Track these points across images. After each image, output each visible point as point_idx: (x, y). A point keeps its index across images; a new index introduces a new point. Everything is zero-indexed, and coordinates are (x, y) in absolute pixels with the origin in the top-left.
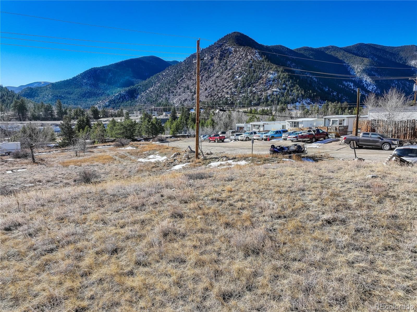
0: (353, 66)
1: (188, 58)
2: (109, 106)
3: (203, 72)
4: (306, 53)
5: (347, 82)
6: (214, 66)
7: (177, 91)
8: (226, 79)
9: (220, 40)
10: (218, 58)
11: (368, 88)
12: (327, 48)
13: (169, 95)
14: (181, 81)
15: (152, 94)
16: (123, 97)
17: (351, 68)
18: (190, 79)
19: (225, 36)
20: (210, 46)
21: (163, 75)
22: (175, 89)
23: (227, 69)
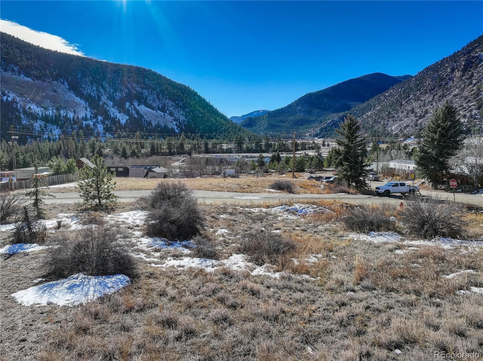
1: (421, 72)
3: (436, 90)
6: (453, 81)
7: (398, 116)
8: (466, 98)
9: (471, 43)
10: (461, 69)
13: (388, 121)
14: (406, 102)
15: (369, 119)
18: (418, 100)
19: (479, 38)
20: (455, 53)
21: (385, 96)
22: (397, 113)
23: (471, 83)
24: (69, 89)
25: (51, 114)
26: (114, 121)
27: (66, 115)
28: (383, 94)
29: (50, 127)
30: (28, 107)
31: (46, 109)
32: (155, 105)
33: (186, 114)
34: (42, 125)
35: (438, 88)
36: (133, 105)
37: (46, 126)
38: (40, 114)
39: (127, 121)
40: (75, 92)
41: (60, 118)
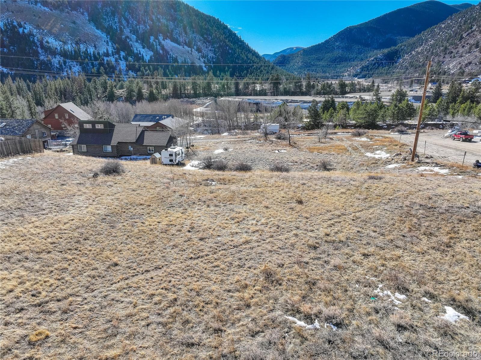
2: (360, 73)
15: (419, 56)
16: (379, 62)
24: (89, 20)
25: (70, 49)
26: (138, 58)
27: (86, 50)
29: (69, 62)
30: (45, 40)
31: (65, 43)
32: (181, 40)
33: (215, 51)
34: (62, 61)
36: (158, 39)
37: (65, 63)
38: (59, 48)
39: (151, 57)
40: (95, 24)
41: (79, 53)
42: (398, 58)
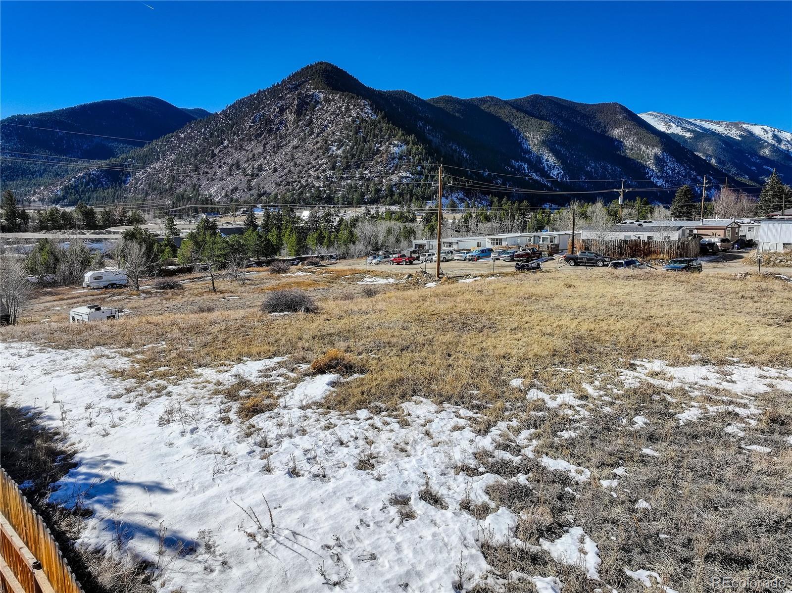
0: (526, 134)
1: (231, 106)
2: (64, 198)
3: (265, 137)
4: (449, 108)
5: (517, 161)
6: (286, 126)
7: (215, 173)
8: (312, 153)
9: (293, 76)
10: (294, 110)
11: (550, 172)
12: (483, 101)
13: (199, 179)
14: (220, 151)
15: (160, 175)
16: (94, 180)
17: (523, 138)
18: (240, 149)
19: (303, 69)
20: (274, 86)
21: (179, 137)
22: (212, 168)
23: (313, 133)
28: (174, 134)
35: (266, 134)
42: (126, 176)
